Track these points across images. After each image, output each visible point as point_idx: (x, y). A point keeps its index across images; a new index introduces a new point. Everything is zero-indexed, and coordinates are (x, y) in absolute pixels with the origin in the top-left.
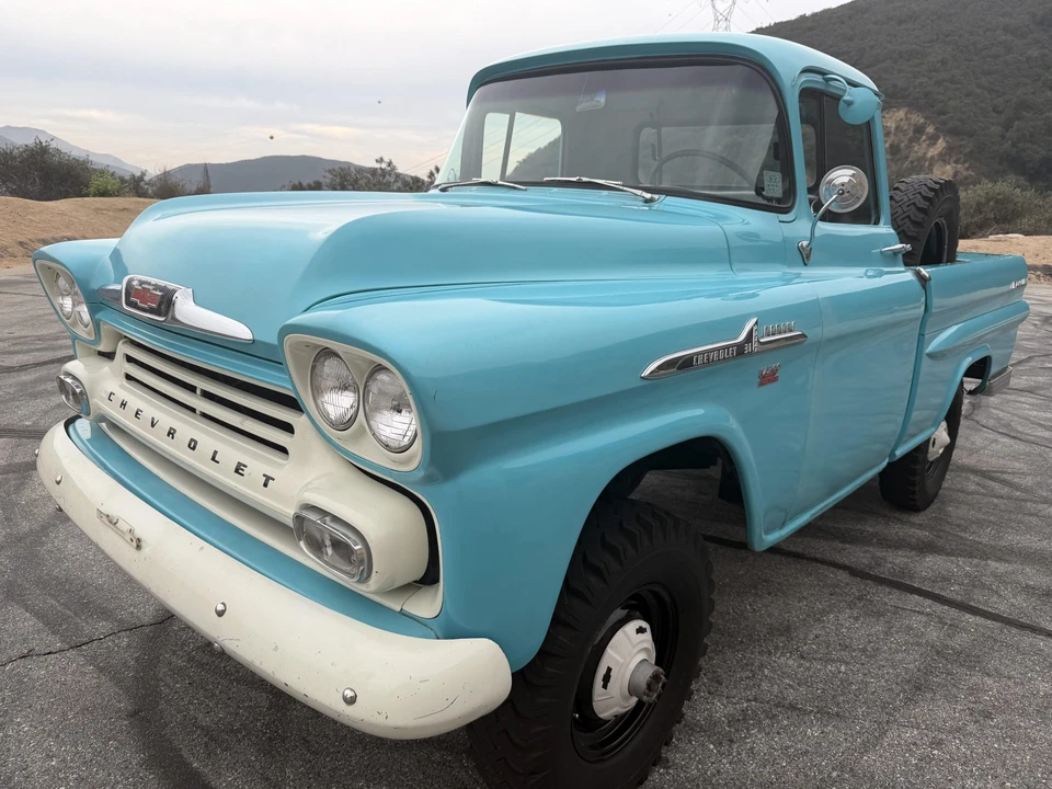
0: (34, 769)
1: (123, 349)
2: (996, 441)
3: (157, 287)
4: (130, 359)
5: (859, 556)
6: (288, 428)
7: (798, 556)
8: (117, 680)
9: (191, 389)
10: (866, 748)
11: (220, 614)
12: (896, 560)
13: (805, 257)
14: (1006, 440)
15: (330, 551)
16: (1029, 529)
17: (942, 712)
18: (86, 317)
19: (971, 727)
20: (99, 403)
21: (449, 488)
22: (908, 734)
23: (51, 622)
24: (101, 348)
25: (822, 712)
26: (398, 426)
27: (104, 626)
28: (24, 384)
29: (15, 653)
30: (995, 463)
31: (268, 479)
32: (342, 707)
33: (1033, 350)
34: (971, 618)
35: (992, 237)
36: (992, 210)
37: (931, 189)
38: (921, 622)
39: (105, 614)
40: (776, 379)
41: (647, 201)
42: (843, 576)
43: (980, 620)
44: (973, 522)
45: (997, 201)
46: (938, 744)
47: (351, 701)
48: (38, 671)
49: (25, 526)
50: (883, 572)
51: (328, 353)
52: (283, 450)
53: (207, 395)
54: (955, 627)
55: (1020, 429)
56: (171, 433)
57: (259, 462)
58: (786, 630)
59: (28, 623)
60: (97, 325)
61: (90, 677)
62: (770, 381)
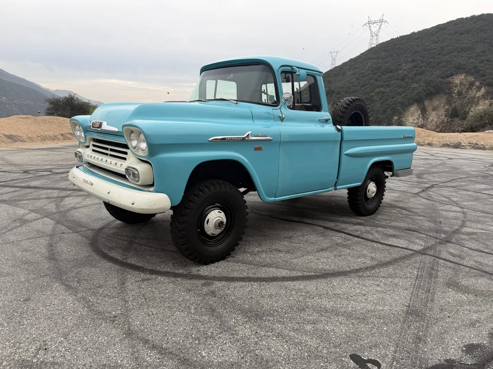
0: (65, 250)
1: (92, 143)
2: (419, 200)
3: (99, 122)
4: (94, 145)
5: (331, 225)
6: (126, 153)
7: (310, 224)
8: (87, 238)
9: (107, 149)
10: (295, 258)
11: (109, 193)
12: (344, 226)
13: (282, 119)
14: (424, 200)
15: (131, 176)
16: (404, 221)
17: (326, 254)
18: (83, 135)
19: (332, 258)
20: (86, 158)
21: (154, 158)
22: (310, 257)
23: (70, 228)
24: (87, 144)
25: (288, 252)
26: (144, 145)
27: (84, 229)
28: (63, 177)
29: (60, 232)
30: (412, 206)
31: (121, 164)
32: (131, 205)
33: (472, 175)
34: (356, 239)
35: (487, 131)
36: (487, 119)
37: (349, 101)
38: (338, 238)
39: (86, 227)
40: (262, 150)
41: (237, 103)
42: (321, 228)
43: (359, 239)
44: (383, 219)
45: (490, 115)
46: (318, 259)
47: (133, 204)
48: (66, 236)
49: (63, 209)
50: (337, 228)
51: (132, 132)
52: (125, 159)
53: (111, 150)
54: (349, 240)
55: (435, 197)
56: (102, 160)
57: (119, 162)
58: (290, 238)
59: (63, 228)
60: (85, 136)
61: (80, 238)
62: (259, 150)
